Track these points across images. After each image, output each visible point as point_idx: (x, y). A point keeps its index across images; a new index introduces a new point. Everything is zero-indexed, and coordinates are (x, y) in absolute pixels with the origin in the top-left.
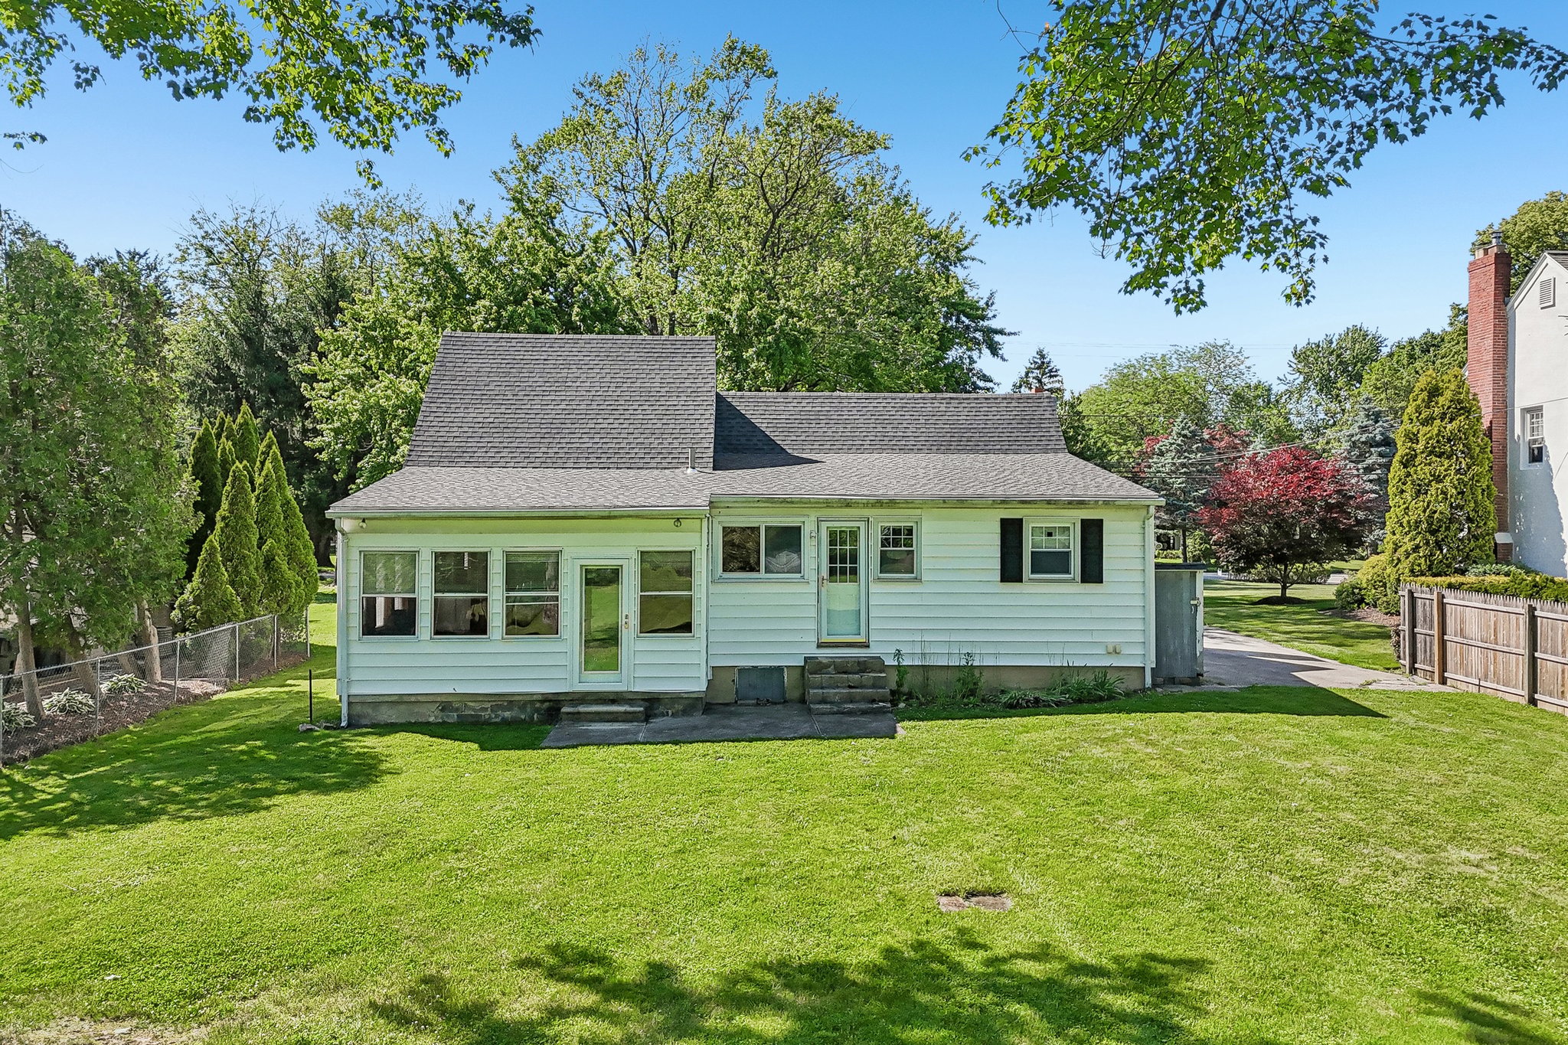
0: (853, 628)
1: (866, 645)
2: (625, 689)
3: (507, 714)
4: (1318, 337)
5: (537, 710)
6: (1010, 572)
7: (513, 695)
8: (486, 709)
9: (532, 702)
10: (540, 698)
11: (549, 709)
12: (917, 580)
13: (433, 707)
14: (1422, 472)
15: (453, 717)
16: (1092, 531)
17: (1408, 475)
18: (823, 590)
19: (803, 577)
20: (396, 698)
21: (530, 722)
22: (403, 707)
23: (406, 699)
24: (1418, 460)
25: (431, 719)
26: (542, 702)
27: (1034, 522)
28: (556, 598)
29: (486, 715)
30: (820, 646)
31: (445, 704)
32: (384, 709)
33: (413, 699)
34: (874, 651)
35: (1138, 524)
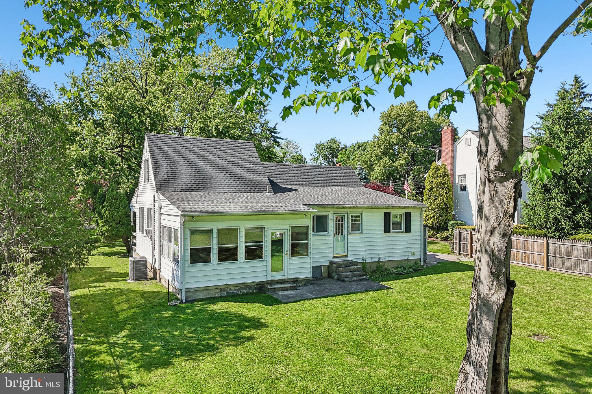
0: (343, 251)
1: (347, 256)
2: (286, 278)
3: (245, 291)
4: (323, 141)
5: (255, 288)
6: (387, 230)
7: (247, 283)
8: (236, 290)
9: (254, 286)
10: (257, 283)
11: (259, 288)
12: (362, 233)
13: (217, 291)
14: (435, 193)
15: (225, 294)
16: (408, 215)
17: (431, 194)
18: (335, 238)
19: (328, 234)
20: (203, 288)
21: (252, 293)
22: (205, 292)
23: (207, 288)
24: (434, 189)
25: (217, 295)
26: (257, 285)
27: (394, 213)
28: (262, 245)
29: (237, 292)
30: (334, 257)
31: (222, 289)
32: (198, 293)
33: (210, 288)
34: (350, 258)
35: (419, 213)
